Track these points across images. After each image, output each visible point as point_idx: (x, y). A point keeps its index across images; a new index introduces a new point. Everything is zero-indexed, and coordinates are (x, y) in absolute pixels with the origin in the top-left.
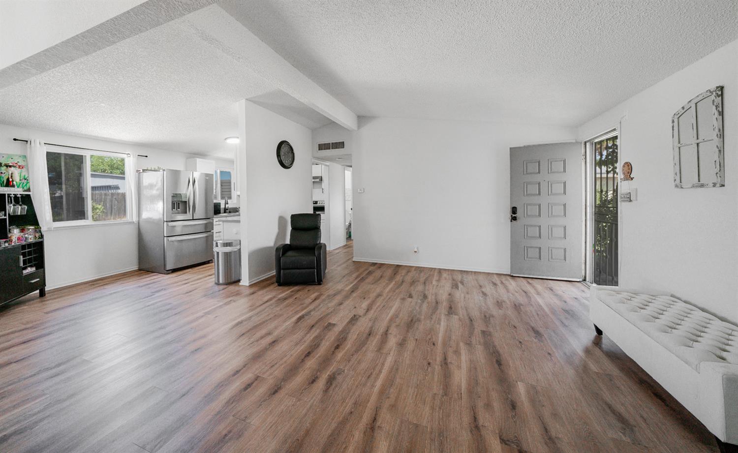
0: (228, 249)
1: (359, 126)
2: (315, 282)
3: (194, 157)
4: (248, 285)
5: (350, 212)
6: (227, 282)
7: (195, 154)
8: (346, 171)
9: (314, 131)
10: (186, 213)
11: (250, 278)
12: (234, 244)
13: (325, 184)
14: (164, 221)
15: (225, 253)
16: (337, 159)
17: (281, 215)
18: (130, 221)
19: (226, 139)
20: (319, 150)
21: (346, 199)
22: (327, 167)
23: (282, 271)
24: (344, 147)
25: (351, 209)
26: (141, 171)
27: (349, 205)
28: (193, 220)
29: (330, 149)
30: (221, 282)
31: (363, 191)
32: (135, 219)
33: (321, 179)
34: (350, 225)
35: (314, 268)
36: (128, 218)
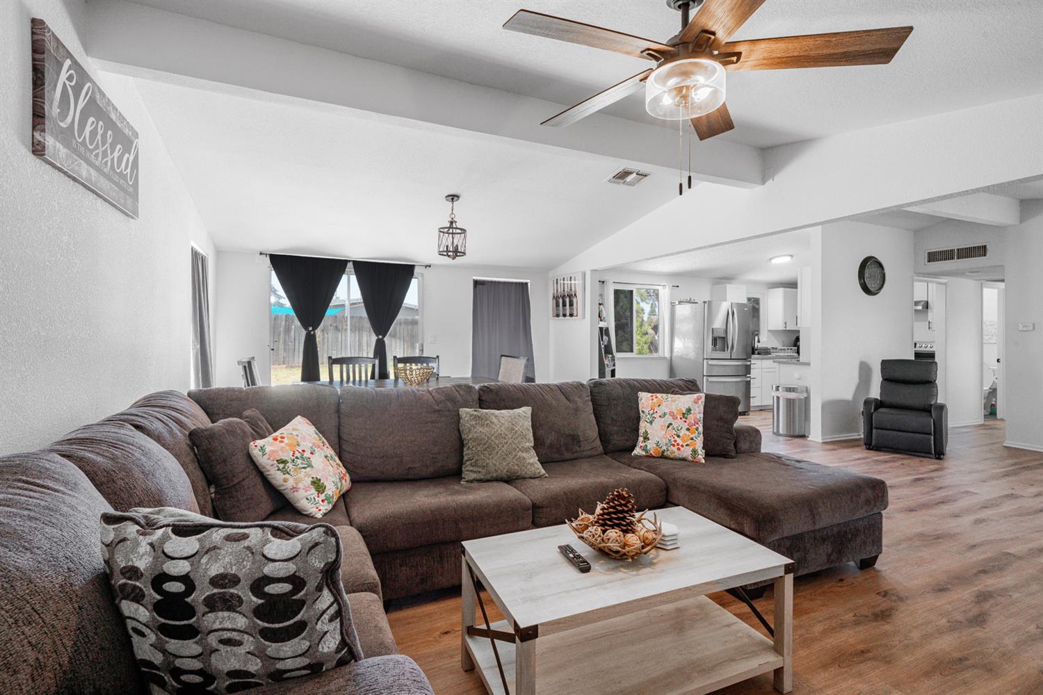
0: (792, 395)
1: (1023, 219)
2: (931, 454)
3: (724, 283)
4: (821, 441)
5: (995, 365)
6: (789, 434)
7: (722, 279)
8: (985, 290)
9: (917, 233)
10: (724, 351)
11: (823, 434)
12: (799, 390)
13: (934, 315)
14: (704, 359)
15: (787, 399)
16: (968, 274)
17: (863, 360)
18: (662, 356)
19: (771, 259)
20: (929, 261)
21: (984, 341)
22: (944, 286)
23: (874, 431)
24: (985, 255)
25: (998, 361)
26: (677, 303)
27: (992, 353)
28: (731, 359)
29: (953, 258)
30: (781, 432)
31: (1031, 328)
32: (667, 355)
33: (926, 305)
34: (993, 392)
35: (931, 434)
36: (660, 354)
